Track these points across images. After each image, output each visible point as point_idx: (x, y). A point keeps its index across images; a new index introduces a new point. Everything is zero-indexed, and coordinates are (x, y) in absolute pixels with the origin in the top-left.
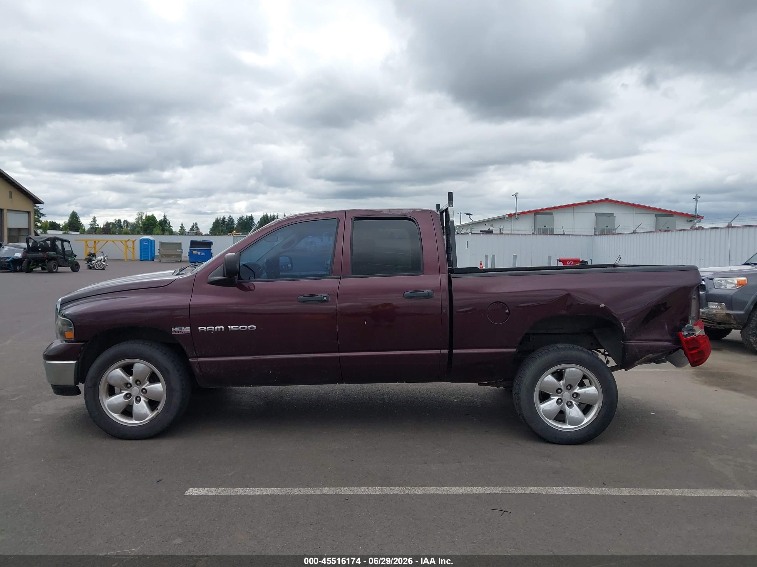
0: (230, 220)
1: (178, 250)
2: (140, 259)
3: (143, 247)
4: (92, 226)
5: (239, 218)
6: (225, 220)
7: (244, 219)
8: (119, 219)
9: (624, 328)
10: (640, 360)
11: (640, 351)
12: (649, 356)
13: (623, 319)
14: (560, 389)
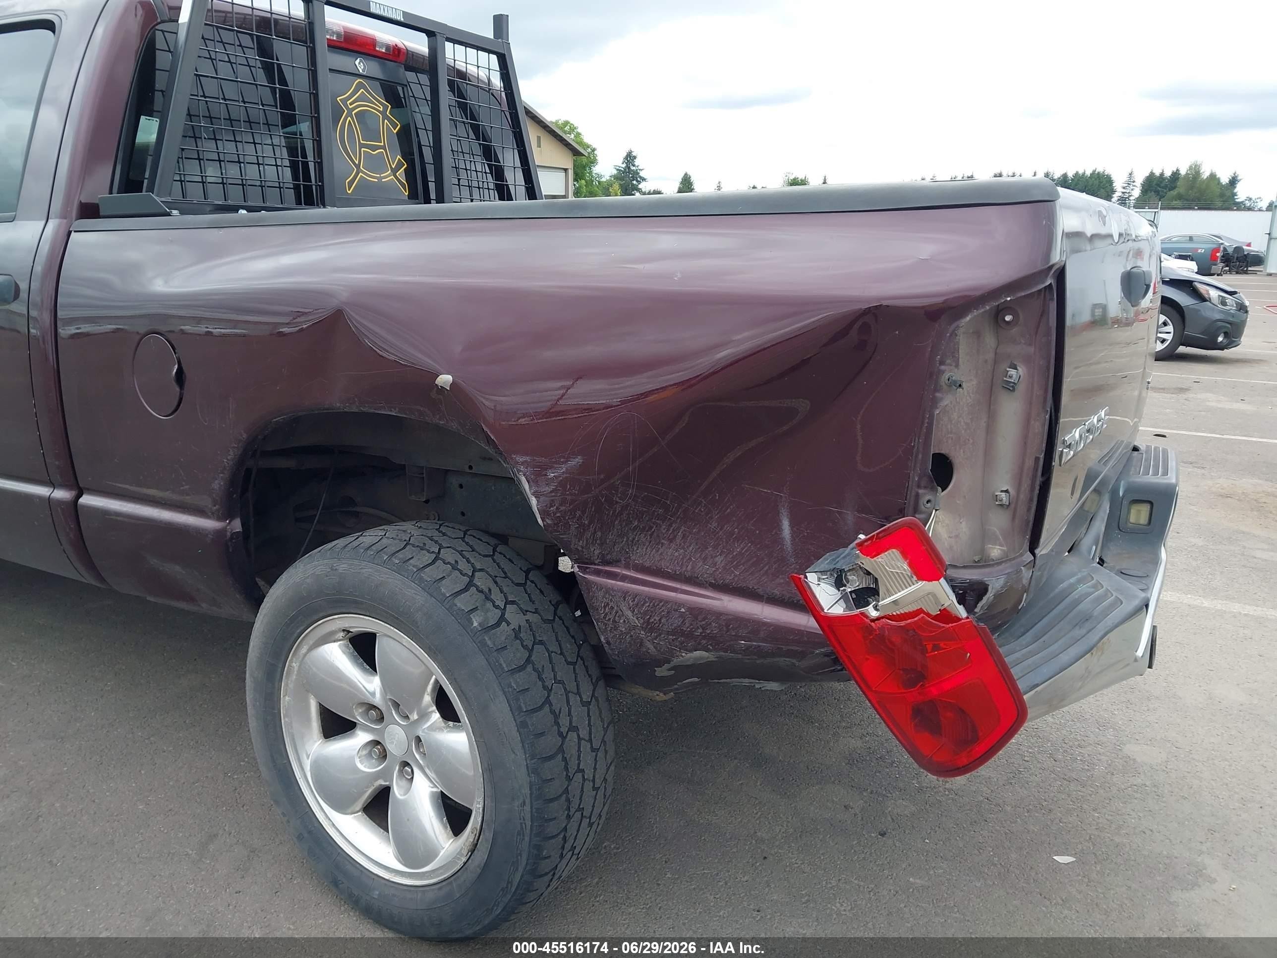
9: (534, 501)
10: (666, 666)
11: (649, 627)
12: (701, 658)
13: (528, 459)
14: (374, 707)
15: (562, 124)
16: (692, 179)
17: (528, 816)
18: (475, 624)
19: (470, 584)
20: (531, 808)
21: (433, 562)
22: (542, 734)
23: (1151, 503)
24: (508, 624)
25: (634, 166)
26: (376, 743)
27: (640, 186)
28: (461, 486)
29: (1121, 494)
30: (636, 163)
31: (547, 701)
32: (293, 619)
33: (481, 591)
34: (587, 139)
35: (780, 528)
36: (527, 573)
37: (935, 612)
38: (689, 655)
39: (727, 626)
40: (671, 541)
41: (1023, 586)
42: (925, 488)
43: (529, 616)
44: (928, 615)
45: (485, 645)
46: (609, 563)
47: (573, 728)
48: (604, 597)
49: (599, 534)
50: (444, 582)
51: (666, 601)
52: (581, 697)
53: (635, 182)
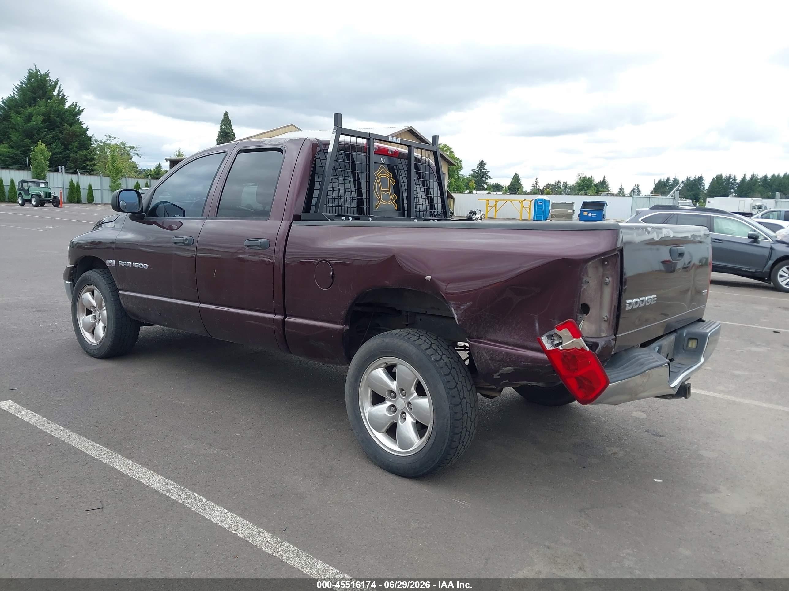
0: (675, 181)
1: (569, 211)
2: (534, 219)
3: (537, 207)
4: (533, 188)
5: (686, 179)
6: (670, 182)
7: (691, 179)
8: (559, 181)
9: (456, 316)
10: (498, 374)
11: (492, 359)
12: (509, 370)
13: (454, 302)
14: (393, 392)
15: (442, 146)
16: (520, 177)
17: (449, 425)
18: (433, 359)
19: (431, 347)
20: (450, 422)
21: (418, 339)
22: (454, 397)
23: (697, 339)
24: (443, 360)
25: (484, 169)
26: (393, 406)
27: (487, 181)
28: (421, 320)
29: (685, 335)
30: (485, 168)
31: (456, 386)
32: (367, 359)
33: (434, 349)
34: (457, 155)
35: (535, 326)
36: (448, 346)
37: (579, 348)
38: (505, 368)
39: (518, 358)
40: (500, 331)
41: (612, 346)
42: (579, 313)
43: (450, 359)
44: (577, 349)
45: (436, 366)
46: (479, 338)
47: (464, 397)
48: (477, 349)
49: (476, 328)
50: (422, 345)
51: (497, 350)
52: (467, 388)
53: (484, 179)
